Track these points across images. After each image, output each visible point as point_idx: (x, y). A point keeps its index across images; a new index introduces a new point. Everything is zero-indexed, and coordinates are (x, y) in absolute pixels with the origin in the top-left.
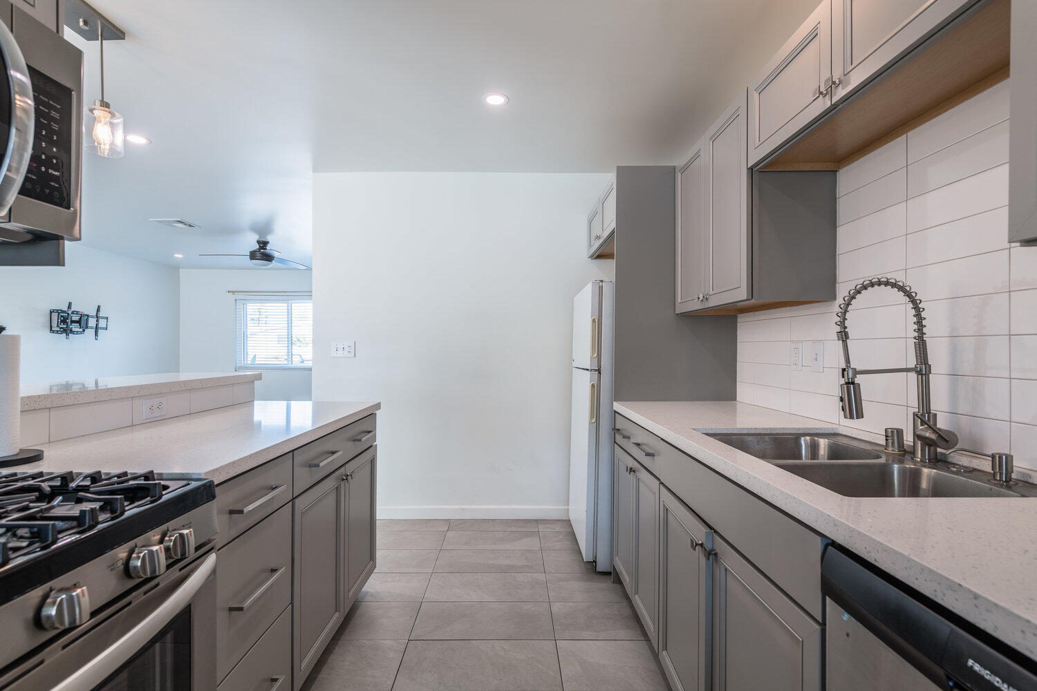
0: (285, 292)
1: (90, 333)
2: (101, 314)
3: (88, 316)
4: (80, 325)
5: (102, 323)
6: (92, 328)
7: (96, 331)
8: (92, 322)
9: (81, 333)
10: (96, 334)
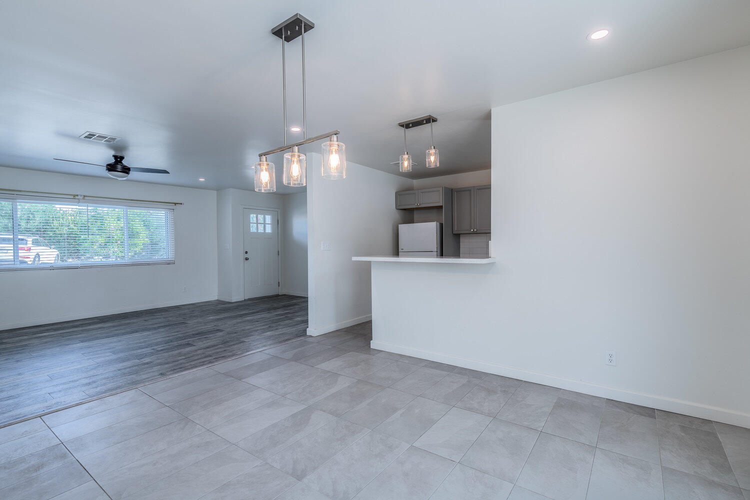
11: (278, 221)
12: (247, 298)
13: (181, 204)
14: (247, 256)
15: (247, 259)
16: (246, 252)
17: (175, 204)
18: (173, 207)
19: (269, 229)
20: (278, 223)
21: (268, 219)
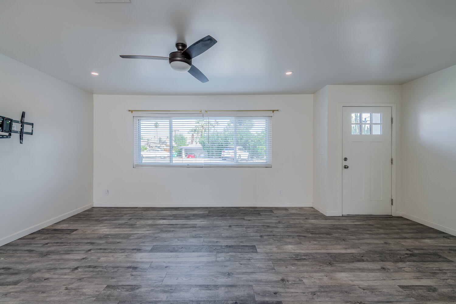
0: (170, 111)
1: (15, 137)
2: (26, 120)
3: (11, 120)
4: (2, 129)
5: (27, 128)
6: (16, 132)
7: (20, 136)
8: (16, 127)
9: (7, 137)
10: (21, 138)
11: (392, 119)
12: (345, 213)
13: (278, 110)
14: (346, 163)
15: (346, 167)
16: (346, 159)
17: (273, 111)
18: (271, 114)
19: (377, 131)
20: (392, 122)
21: (377, 117)
